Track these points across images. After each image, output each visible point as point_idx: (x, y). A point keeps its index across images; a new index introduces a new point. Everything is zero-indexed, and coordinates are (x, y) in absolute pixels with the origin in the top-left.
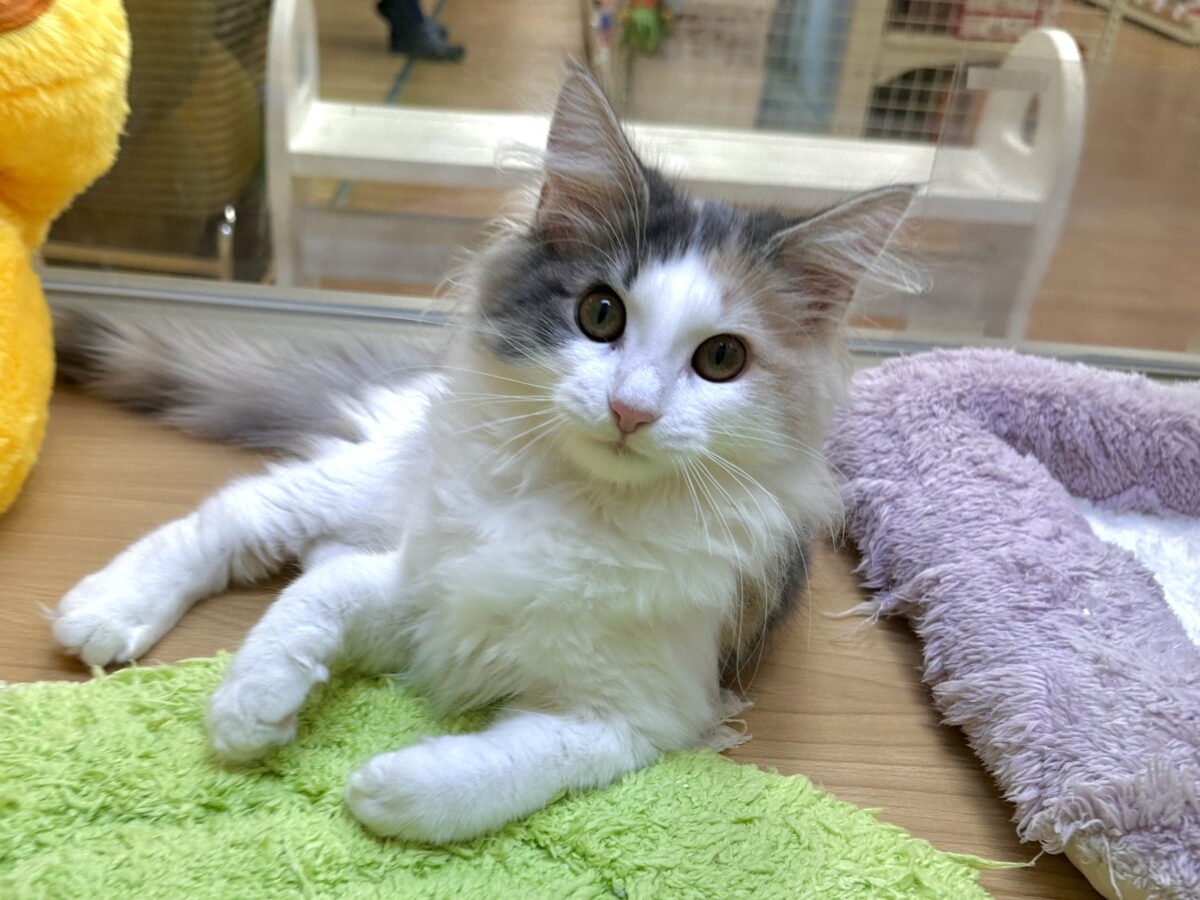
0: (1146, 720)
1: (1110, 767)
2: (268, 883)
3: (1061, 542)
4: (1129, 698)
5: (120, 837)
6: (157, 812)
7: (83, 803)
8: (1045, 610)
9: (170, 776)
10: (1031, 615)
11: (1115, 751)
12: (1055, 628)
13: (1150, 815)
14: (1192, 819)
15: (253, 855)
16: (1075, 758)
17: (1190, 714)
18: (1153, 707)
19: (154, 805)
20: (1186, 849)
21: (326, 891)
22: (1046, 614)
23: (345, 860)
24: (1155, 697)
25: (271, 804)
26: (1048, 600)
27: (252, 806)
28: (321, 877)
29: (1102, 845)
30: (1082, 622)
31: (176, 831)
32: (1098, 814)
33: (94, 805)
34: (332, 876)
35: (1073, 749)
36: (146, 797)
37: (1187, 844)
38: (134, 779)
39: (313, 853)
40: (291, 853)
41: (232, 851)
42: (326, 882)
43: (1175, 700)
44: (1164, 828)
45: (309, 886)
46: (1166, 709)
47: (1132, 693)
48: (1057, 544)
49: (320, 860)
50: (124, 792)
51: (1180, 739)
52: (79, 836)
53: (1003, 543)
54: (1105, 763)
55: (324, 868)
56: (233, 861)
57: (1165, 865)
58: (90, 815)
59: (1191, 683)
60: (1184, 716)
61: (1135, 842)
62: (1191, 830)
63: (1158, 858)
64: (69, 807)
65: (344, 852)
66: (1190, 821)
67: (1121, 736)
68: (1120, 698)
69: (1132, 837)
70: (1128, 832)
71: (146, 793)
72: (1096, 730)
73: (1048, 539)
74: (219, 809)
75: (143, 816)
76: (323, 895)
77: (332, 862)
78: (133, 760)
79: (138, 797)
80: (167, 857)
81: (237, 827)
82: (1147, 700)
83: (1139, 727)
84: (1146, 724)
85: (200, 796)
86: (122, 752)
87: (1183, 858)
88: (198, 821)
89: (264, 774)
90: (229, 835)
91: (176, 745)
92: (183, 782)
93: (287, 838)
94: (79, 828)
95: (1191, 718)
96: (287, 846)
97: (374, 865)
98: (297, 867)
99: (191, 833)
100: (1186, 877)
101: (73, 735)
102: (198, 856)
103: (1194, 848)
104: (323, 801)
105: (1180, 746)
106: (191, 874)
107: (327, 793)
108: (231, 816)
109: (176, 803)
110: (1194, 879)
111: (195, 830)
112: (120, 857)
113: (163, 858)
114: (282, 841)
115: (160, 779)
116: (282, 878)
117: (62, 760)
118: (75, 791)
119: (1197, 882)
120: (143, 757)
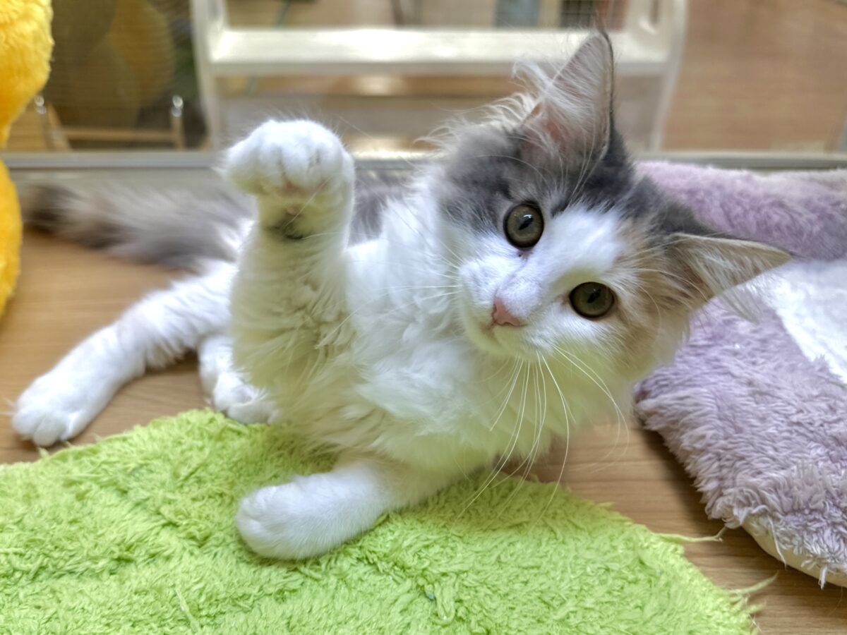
0: (789, 428)
1: (768, 465)
2: (162, 623)
4: (776, 412)
5: (53, 591)
6: (81, 569)
7: (24, 567)
8: (709, 346)
9: (91, 537)
10: (700, 351)
11: (771, 453)
12: (717, 360)
13: (802, 502)
14: (831, 503)
15: (152, 599)
16: (742, 458)
17: (820, 422)
18: (794, 419)
19: (79, 563)
20: (828, 525)
21: (208, 624)
22: (711, 350)
23: (222, 596)
24: (794, 411)
25: (166, 554)
26: (710, 339)
27: (153, 556)
28: (204, 613)
29: (768, 523)
30: (735, 354)
31: (93, 583)
32: (764, 501)
33: (33, 567)
34: (213, 611)
35: (740, 452)
36: (72, 556)
37: (829, 521)
38: (64, 542)
39: (197, 594)
40: (180, 596)
41: (135, 598)
42: (208, 616)
43: (809, 412)
44: (812, 511)
45: (194, 622)
46: (803, 419)
47: (777, 409)
49: (203, 598)
50: (56, 554)
51: (816, 442)
52: (23, 593)
54: (764, 462)
55: (206, 605)
56: (136, 607)
57: (815, 538)
58: (31, 575)
59: (817, 397)
60: (817, 424)
61: (793, 522)
62: (831, 511)
63: (809, 532)
64: (15, 570)
65: (222, 589)
66: (829, 504)
67: (773, 441)
68: (770, 412)
69: (790, 517)
70: (785, 514)
71: (72, 553)
72: (756, 437)
74: (129, 561)
75: (71, 572)
76: (205, 628)
77: (212, 599)
78: (65, 526)
79: (67, 558)
80: (86, 607)
81: (141, 575)
82: (789, 413)
83: (786, 434)
84: (790, 432)
85: (113, 552)
86: (57, 520)
87: (828, 532)
88: (112, 573)
89: (164, 526)
90: (134, 584)
91: (97, 509)
92: (100, 541)
93: (178, 582)
94: (23, 587)
95: (822, 425)
96: (177, 589)
97: (245, 597)
98: (185, 607)
99: (107, 583)
100: (831, 546)
101: (20, 509)
102: (109, 604)
103: (834, 525)
104: (208, 544)
105: (817, 447)
106: (104, 621)
107: (211, 538)
108: (136, 566)
109: (95, 559)
110: (837, 548)
111: (111, 582)
112: (51, 612)
113: (83, 608)
114: (174, 586)
115: (83, 540)
116: (173, 617)
117: (11, 530)
118: (21, 555)
119: (840, 548)
120: (72, 522)
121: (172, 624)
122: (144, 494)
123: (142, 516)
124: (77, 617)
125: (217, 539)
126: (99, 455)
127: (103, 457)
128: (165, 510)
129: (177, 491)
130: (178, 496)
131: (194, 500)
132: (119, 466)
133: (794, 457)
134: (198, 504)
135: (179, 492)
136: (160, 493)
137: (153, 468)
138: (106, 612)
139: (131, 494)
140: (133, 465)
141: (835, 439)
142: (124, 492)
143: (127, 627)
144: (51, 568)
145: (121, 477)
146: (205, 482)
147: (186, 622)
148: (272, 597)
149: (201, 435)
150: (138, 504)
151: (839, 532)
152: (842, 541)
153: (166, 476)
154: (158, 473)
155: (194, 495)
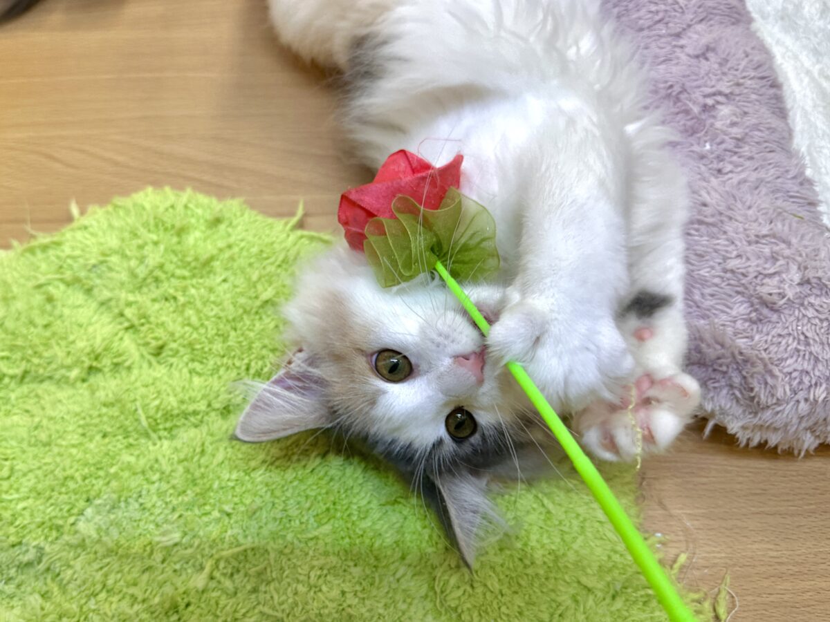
0: (722, 274)
1: (690, 310)
3: (707, 59)
4: (716, 251)
5: (37, 396)
6: (57, 376)
7: (10, 372)
8: (678, 144)
9: (63, 343)
14: (735, 367)
15: (116, 414)
18: (733, 264)
19: (56, 370)
20: (727, 385)
21: (166, 438)
23: (176, 412)
24: (735, 253)
25: (127, 364)
26: (682, 133)
27: (116, 365)
28: (161, 427)
30: (702, 157)
31: (69, 391)
33: (17, 371)
34: (168, 425)
36: (49, 363)
37: (728, 383)
38: (41, 348)
39: (154, 410)
40: (140, 411)
41: (104, 410)
42: (165, 429)
43: (748, 259)
44: (715, 370)
45: (154, 436)
46: (738, 269)
48: (703, 61)
49: (160, 414)
50: (36, 361)
51: (743, 296)
52: (13, 396)
55: (163, 421)
56: (105, 419)
57: (711, 395)
60: (752, 276)
62: (733, 375)
64: (4, 375)
65: (175, 404)
66: (732, 368)
67: (703, 285)
68: (710, 250)
70: (691, 365)
71: (48, 360)
73: (697, 57)
74: (99, 370)
75: (50, 378)
76: (164, 441)
77: (168, 416)
78: (40, 330)
79: (45, 365)
80: (65, 417)
81: (108, 386)
82: (728, 255)
83: (717, 280)
84: (722, 278)
85: (83, 362)
86: (32, 323)
87: (725, 391)
88: (84, 380)
89: (127, 329)
90: (101, 394)
91: (66, 311)
92: (72, 349)
93: (138, 397)
94: (13, 391)
95: (756, 277)
96: (138, 403)
97: (195, 413)
98: (144, 423)
99: (81, 391)
100: (723, 405)
102: (83, 415)
103: (731, 386)
104: (164, 355)
105: (742, 302)
106: (80, 431)
107: (166, 348)
108: (104, 375)
109: (69, 368)
110: (728, 406)
111: (83, 389)
112: (37, 420)
113: (63, 418)
114: (135, 400)
115: (56, 348)
116: (135, 430)
118: (8, 358)
119: (731, 407)
120: (46, 326)
121: (136, 436)
122: (106, 294)
123: (106, 318)
124: (58, 427)
125: (171, 350)
126: (63, 247)
127: (67, 250)
128: (129, 312)
129: (137, 292)
130: (139, 298)
131: (154, 300)
132: (81, 261)
133: (717, 309)
134: (157, 306)
135: (139, 292)
136: (124, 295)
137: (111, 265)
138: (82, 422)
139: (96, 291)
140: (93, 261)
141: (760, 298)
142: (89, 291)
143: (98, 437)
144: (33, 373)
145: (83, 274)
146: (162, 282)
147: (147, 436)
148: (218, 412)
149: (156, 226)
150: (102, 304)
151: (733, 394)
152: (734, 401)
153: (124, 276)
154: (117, 272)
155: (153, 296)
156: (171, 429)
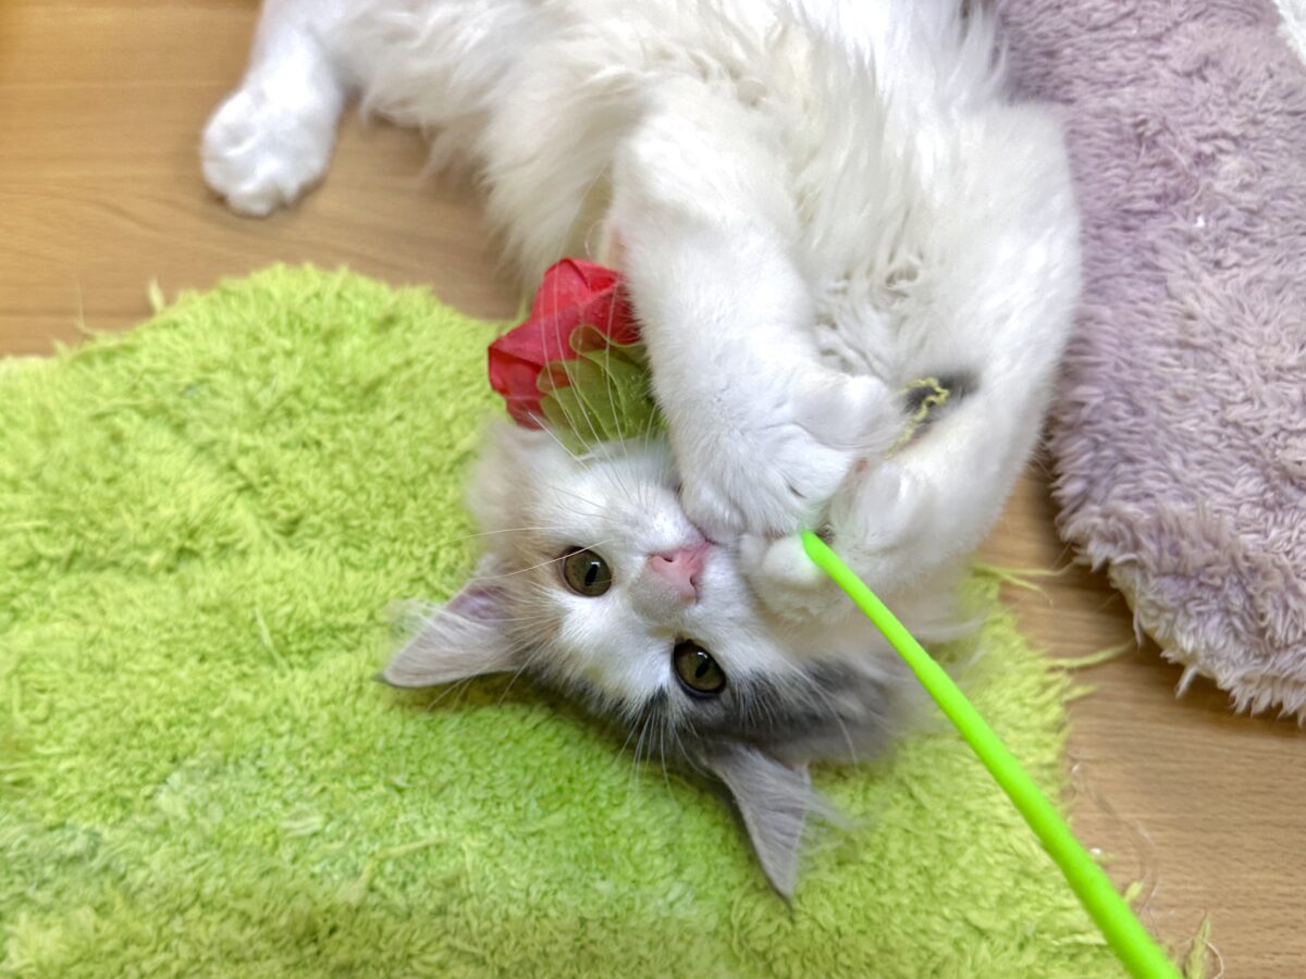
0: (1220, 429)
1: (1163, 486)
3: (1204, 79)
4: (1210, 391)
5: (93, 592)
6: (127, 561)
7: (51, 552)
8: (1151, 215)
9: (138, 509)
11: (1176, 465)
12: (1154, 250)
13: (1190, 567)
14: (1235, 579)
15: (225, 624)
16: (1130, 460)
17: (1274, 430)
18: (1235, 413)
19: (125, 551)
20: (1220, 610)
21: (300, 666)
22: (1152, 222)
23: (318, 625)
24: (1241, 395)
25: (240, 546)
26: (1157, 199)
27: (223, 547)
28: (294, 648)
29: (1134, 581)
30: (1190, 240)
31: (146, 587)
32: (1137, 546)
33: (61, 551)
34: (305, 645)
35: (1131, 448)
36: (114, 541)
37: (1222, 605)
38: (101, 517)
39: (283, 621)
40: (261, 622)
41: (203, 618)
42: (300, 652)
43: (1263, 405)
44: (1201, 585)
45: (282, 662)
46: (1247, 420)
47: (1214, 385)
48: (1198, 83)
49: (292, 627)
50: (92, 535)
51: (1253, 466)
52: (53, 591)
53: (1129, 77)
54: (1162, 480)
55: (296, 638)
56: (204, 632)
57: (1193, 624)
58: (63, 563)
59: (1291, 369)
60: (1268, 433)
61: (1171, 590)
62: (1231, 592)
63: (1188, 615)
64: (40, 557)
65: (317, 613)
66: (1231, 581)
67: (1185, 446)
68: (1199, 389)
69: (1167, 581)
70: (1162, 574)
71: (112, 536)
72: (1162, 433)
73: (1188, 75)
75: (115, 564)
76: (297, 670)
77: (305, 631)
78: (99, 486)
79: (107, 543)
80: (139, 626)
81: (209, 580)
82: (1231, 398)
83: (1210, 439)
84: (1219, 435)
85: (169, 540)
86: (86, 475)
87: (1216, 620)
88: (170, 570)
89: (240, 491)
90: (198, 593)
91: (143, 459)
92: (152, 518)
93: (258, 599)
94: (54, 583)
95: (1275, 435)
96: (258, 610)
97: (348, 628)
98: (268, 641)
99: (165, 587)
100: (1212, 641)
101: (36, 455)
102: (168, 624)
103: (1227, 612)
104: (299, 534)
105: (1250, 476)
106: (163, 649)
107: (303, 523)
108: (203, 563)
109: (146, 549)
110: (1221, 643)
111: (168, 584)
112: (93, 630)
113: (135, 629)
114: (253, 604)
115: (126, 517)
116: (253, 652)
117: (28, 491)
118: (46, 530)
119: (1225, 646)
120: (110, 481)
121: (252, 661)
122: (207, 433)
123: (207, 472)
124: (127, 642)
125: (311, 526)
126: (137, 355)
127: (144, 359)
128: (244, 464)
129: (257, 432)
130: (259, 440)
131: (285, 446)
132: (168, 378)
133: (1206, 486)
134: (289, 455)
135: (261, 432)
136: (235, 436)
137: (218, 387)
138: (166, 636)
139: (190, 428)
140: (187, 379)
141: (1283, 469)
142: (179, 428)
143: (192, 661)
144: (87, 556)
145: (170, 400)
146: (298, 416)
147: (272, 662)
148: (385, 629)
149: (291, 325)
150: (201, 449)
151: (1230, 624)
152: (1232, 636)
153: (237, 405)
154: (226, 399)
155: (284, 439)
156: (309, 652)
